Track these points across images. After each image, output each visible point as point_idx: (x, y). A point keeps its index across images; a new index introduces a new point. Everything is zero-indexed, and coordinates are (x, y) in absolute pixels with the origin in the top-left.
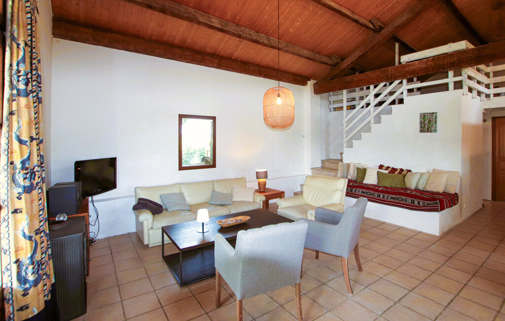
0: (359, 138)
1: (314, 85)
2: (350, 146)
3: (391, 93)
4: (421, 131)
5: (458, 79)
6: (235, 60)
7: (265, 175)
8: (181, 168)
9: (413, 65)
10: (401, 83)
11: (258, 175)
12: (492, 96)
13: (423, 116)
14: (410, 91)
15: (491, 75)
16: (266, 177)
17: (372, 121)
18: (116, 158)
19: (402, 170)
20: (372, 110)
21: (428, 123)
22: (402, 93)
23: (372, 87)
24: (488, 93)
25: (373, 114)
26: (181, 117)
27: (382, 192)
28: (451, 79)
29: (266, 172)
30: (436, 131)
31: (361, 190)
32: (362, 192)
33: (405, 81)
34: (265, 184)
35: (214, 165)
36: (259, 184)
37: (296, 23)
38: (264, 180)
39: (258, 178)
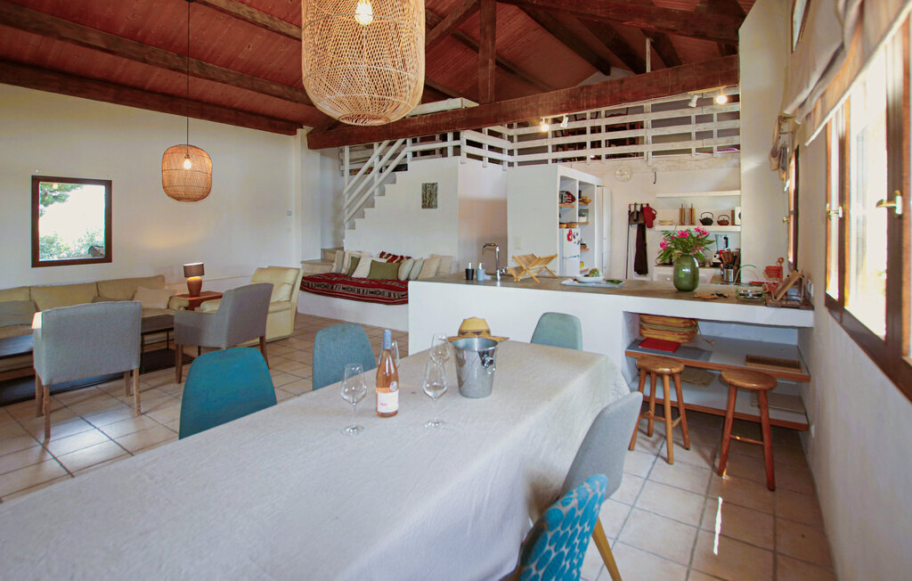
0: (363, 216)
1: (308, 135)
2: (353, 227)
3: (394, 156)
4: (423, 207)
5: (457, 143)
6: (152, 92)
7: (200, 270)
8: (37, 264)
9: (414, 121)
10: (405, 143)
11: (188, 272)
12: (516, 164)
13: (425, 187)
14: (415, 154)
15: (515, 139)
16: (202, 273)
17: (376, 193)
19: (402, 257)
20: (376, 176)
21: (429, 197)
22: (406, 157)
23: (376, 144)
24: (511, 161)
25: (377, 182)
26: (36, 180)
27: (364, 286)
28: (450, 143)
29: (202, 265)
30: (436, 206)
31: (342, 286)
32: (344, 288)
33: (409, 141)
34: (200, 284)
35: (108, 258)
36: (189, 284)
37: (246, 48)
38: (198, 278)
39: (187, 276)
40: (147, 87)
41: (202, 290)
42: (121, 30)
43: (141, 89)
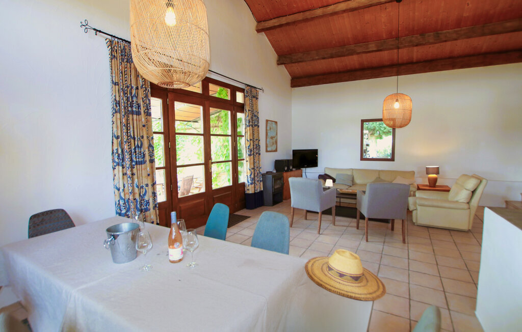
6: (418, 62)
7: (437, 171)
8: (362, 159)
11: (428, 171)
16: (437, 173)
18: (317, 150)
26: (363, 122)
29: (438, 167)
34: (435, 180)
35: (392, 159)
36: (429, 179)
37: (466, 7)
38: (434, 176)
39: (428, 173)
40: (414, 60)
41: (437, 184)
42: (384, 36)
43: (412, 63)
